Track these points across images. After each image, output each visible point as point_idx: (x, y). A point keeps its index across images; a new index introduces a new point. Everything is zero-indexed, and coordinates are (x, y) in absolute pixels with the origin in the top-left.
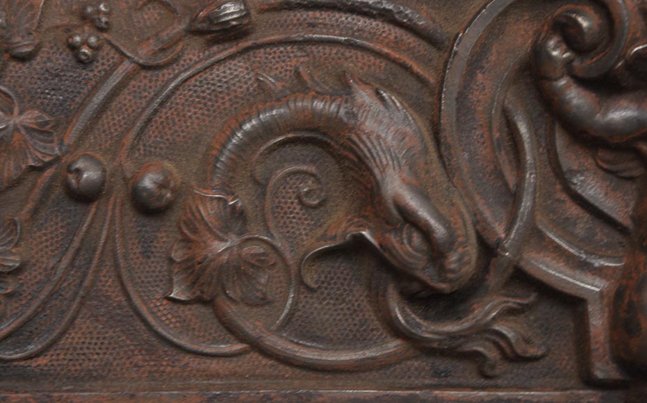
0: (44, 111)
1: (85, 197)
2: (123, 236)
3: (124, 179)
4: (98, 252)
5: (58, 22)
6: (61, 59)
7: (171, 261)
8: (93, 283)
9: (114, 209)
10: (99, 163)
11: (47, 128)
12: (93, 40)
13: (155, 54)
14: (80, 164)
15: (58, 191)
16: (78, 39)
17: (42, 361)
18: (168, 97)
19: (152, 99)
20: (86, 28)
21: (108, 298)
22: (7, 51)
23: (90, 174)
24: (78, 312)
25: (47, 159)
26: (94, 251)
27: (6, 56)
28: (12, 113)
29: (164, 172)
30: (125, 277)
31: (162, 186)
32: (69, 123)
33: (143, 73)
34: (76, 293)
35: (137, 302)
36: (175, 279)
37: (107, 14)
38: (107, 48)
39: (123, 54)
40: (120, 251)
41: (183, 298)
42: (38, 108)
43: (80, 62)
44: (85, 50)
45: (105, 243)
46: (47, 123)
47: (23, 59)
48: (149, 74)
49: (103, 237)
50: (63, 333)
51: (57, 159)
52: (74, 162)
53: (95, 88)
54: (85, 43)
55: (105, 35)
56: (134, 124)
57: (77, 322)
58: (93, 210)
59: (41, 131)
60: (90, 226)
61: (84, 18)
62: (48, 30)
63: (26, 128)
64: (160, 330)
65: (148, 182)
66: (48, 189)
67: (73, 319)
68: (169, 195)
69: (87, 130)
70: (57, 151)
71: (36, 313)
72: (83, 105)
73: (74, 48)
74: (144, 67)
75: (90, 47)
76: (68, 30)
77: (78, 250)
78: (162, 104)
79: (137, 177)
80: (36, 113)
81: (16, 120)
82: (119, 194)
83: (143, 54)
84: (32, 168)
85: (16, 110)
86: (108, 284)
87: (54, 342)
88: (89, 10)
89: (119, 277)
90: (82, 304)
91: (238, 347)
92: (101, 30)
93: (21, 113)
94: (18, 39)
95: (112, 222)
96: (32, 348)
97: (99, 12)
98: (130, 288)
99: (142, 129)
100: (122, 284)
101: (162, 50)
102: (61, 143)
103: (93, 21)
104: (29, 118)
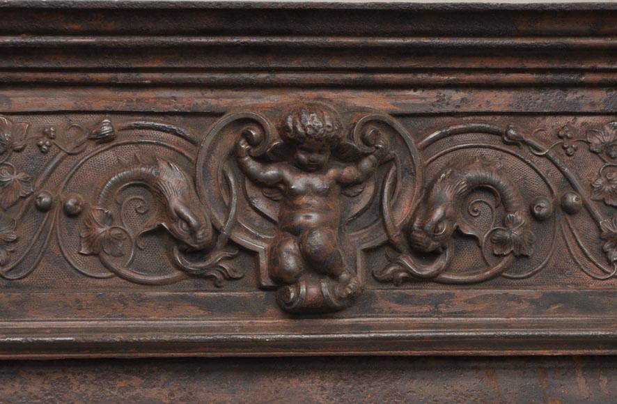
0: (27, 173)
1: (44, 209)
2: (60, 226)
3: (61, 202)
4: (49, 233)
5: (33, 136)
6: (35, 151)
7: (81, 237)
8: (47, 246)
9: (56, 215)
10: (49, 195)
11: (28, 180)
12: (48, 143)
13: (74, 148)
14: (41, 195)
15: (33, 207)
16: (41, 142)
17: (26, 280)
18: (80, 167)
19: (73, 168)
20: (45, 138)
21: (54, 253)
22: (11, 148)
23: (46, 200)
24: (41, 258)
25: (28, 193)
26: (48, 232)
27: (11, 150)
28: (13, 173)
29: (77, 198)
30: (61, 244)
31: (76, 204)
32: (37, 178)
33: (69, 157)
34: (40, 251)
35: (66, 255)
36: (82, 245)
37: (54, 132)
38: (54, 146)
39: (60, 148)
40: (59, 233)
41: (86, 253)
42: (24, 172)
43: (42, 152)
44: (45, 147)
45: (53, 230)
46: (28, 178)
47: (19, 151)
48: (71, 157)
49: (52, 226)
50: (35, 268)
51: (32, 193)
52: (39, 194)
53: (47, 165)
54: (44, 144)
55: (53, 141)
56: (65, 178)
57: (41, 263)
58: (47, 215)
59: (25, 181)
60: (46, 222)
61: (44, 133)
62: (29, 139)
63: (19, 180)
64: (76, 267)
65: (70, 203)
66: (28, 206)
67: (39, 261)
68: (79, 208)
69: (44, 182)
70: (32, 190)
71: (23, 259)
72: (43, 170)
73: (40, 146)
74: (69, 154)
75: (46, 146)
76: (38, 139)
77: (41, 232)
78: (77, 170)
79: (66, 201)
80: (24, 174)
81: (15, 177)
82: (58, 208)
83: (69, 149)
84: (22, 197)
85: (15, 173)
86: (54, 246)
87: (31, 272)
88: (46, 130)
89: (58, 244)
90: (43, 255)
91: (110, 274)
92: (52, 138)
93: (17, 174)
94: (15, 143)
95: (55, 220)
96: (22, 274)
97: (50, 131)
98: (63, 248)
99: (68, 180)
100: (60, 247)
101: (77, 147)
102: (34, 186)
103: (48, 135)
104: (20, 176)
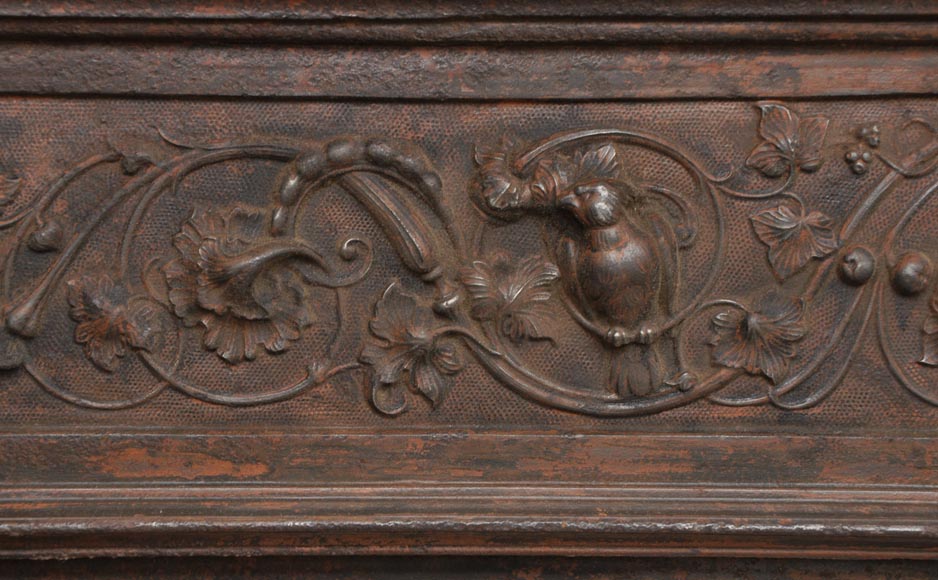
0: (825, 212)
1: (853, 282)
2: (884, 312)
3: (888, 267)
4: (864, 326)
5: (838, 141)
6: (839, 170)
7: (923, 333)
8: (859, 349)
9: (877, 292)
10: (869, 255)
11: (827, 226)
12: (866, 155)
13: (916, 165)
14: (854, 256)
15: (833, 275)
16: (854, 155)
17: (816, 410)
18: (925, 200)
19: (912, 203)
20: (861, 145)
21: (871, 361)
22: (798, 165)
23: (863, 264)
24: (846, 372)
25: (828, 251)
26: (861, 324)
27: (797, 169)
28: (800, 215)
29: (923, 262)
30: (885, 347)
31: (921, 273)
32: (844, 222)
33: (905, 182)
34: (845, 358)
35: (894, 365)
36: (926, 348)
37: (878, 134)
38: (876, 161)
39: (889, 166)
40: (882, 324)
41: (932, 363)
42: (820, 210)
43: (855, 172)
44: (859, 163)
45: (870, 319)
46: (827, 222)
47: (809, 171)
48: (910, 181)
49: (868, 314)
50: (834, 389)
51: (835, 251)
52: (850, 254)
53: (867, 194)
54: (861, 158)
55: (875, 151)
56: (896, 222)
57: (845, 380)
58: (861, 292)
59: (822, 229)
60: (858, 304)
61: (859, 137)
62: (829, 147)
63: (811, 227)
64: (912, 388)
65: (910, 270)
66: (825, 276)
67: (843, 377)
68: (925, 281)
69: (859, 227)
70: (835, 245)
71: (813, 373)
72: (856, 207)
73: (850, 162)
74: (907, 177)
75: (864, 161)
76: (846, 147)
77: (848, 324)
78: (920, 207)
79: (899, 266)
80: (820, 215)
81: (804, 220)
82: (883, 279)
83: (907, 164)
84: (815, 258)
85: (803, 212)
86: (871, 351)
87: (827, 396)
88: (865, 131)
89: (880, 346)
90: (849, 366)
92: (873, 147)
93: (807, 214)
94: (807, 155)
95: (876, 301)
96: (809, 401)
97: (872, 133)
98: (889, 355)
99: (904, 227)
100: (882, 351)
101: (923, 162)
102: (838, 239)
103: (867, 140)
104: (815, 217)
